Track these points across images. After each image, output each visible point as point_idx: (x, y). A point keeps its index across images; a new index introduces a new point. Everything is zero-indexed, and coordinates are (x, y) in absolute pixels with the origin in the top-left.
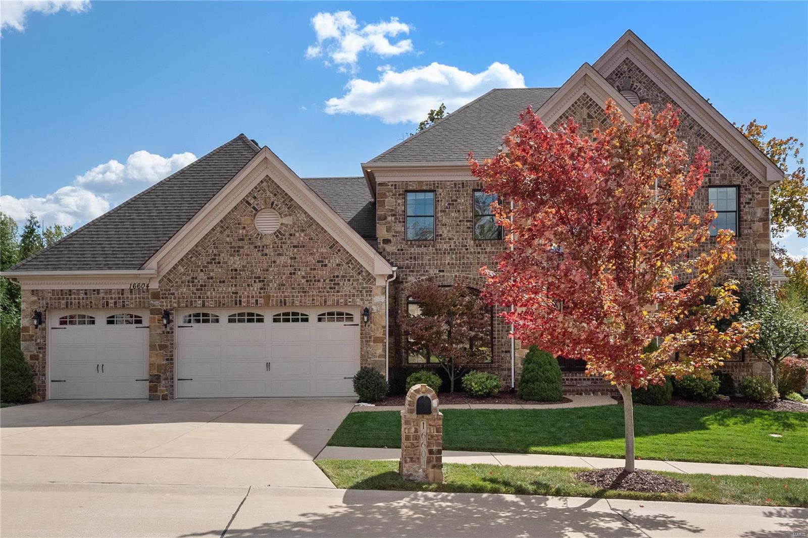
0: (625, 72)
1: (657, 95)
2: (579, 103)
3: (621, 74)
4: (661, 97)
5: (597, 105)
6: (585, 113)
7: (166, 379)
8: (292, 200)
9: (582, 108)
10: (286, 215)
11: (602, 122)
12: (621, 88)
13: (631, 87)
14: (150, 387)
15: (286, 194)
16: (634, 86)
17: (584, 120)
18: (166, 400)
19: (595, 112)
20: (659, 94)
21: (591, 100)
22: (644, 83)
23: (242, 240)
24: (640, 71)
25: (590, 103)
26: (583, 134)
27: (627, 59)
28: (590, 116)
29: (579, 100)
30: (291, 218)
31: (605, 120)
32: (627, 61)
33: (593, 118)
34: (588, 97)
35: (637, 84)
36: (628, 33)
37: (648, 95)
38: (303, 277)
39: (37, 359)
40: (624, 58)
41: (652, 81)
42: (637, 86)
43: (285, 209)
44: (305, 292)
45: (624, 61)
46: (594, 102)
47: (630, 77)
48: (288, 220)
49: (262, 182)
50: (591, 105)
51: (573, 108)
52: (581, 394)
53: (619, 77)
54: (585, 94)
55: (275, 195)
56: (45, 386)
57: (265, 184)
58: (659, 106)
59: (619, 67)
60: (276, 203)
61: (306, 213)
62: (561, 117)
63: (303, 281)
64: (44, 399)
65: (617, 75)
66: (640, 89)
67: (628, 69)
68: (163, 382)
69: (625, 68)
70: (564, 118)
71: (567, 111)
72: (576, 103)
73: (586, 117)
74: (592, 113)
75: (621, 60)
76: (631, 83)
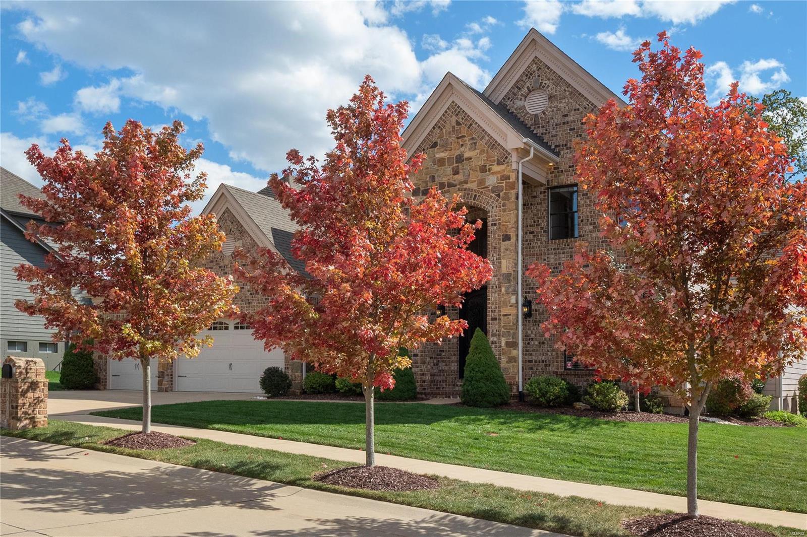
0: (534, 72)
1: (565, 90)
2: (449, 112)
3: (531, 74)
4: (568, 91)
5: (464, 111)
6: (454, 121)
7: (168, 375)
8: (242, 226)
9: (451, 116)
10: (239, 239)
11: (469, 128)
12: (531, 89)
13: (540, 85)
14: (159, 381)
15: (239, 222)
16: (543, 84)
17: (453, 127)
18: (167, 391)
19: (463, 119)
20: (567, 89)
21: (459, 107)
22: (552, 79)
23: (212, 262)
24: (548, 68)
25: (458, 110)
26: (453, 142)
27: (536, 57)
28: (458, 123)
29: (448, 108)
30: (241, 241)
31: (471, 125)
32: (536, 60)
33: (460, 124)
34: (456, 105)
35: (546, 82)
36: (531, 32)
37: (556, 91)
38: (249, 291)
39: (102, 359)
40: (532, 58)
41: (559, 76)
42: (545, 84)
43: (238, 234)
44: (249, 303)
45: (533, 60)
46: (461, 109)
47: (539, 76)
48: (239, 244)
49: (224, 213)
50: (459, 112)
51: (444, 118)
52: (449, 397)
53: (530, 77)
54: (453, 102)
55: (232, 223)
56: (106, 379)
57: (226, 215)
58: (567, 101)
59: (529, 67)
60: (232, 230)
61: (250, 236)
62: (434, 128)
63: (249, 294)
64: (105, 388)
65: (527, 75)
66: (548, 86)
67: (537, 67)
68: (166, 377)
69: (534, 67)
70: (437, 128)
71: (438, 122)
72: (446, 112)
73: (455, 125)
74: (460, 120)
75: (530, 60)
76: (541, 81)
